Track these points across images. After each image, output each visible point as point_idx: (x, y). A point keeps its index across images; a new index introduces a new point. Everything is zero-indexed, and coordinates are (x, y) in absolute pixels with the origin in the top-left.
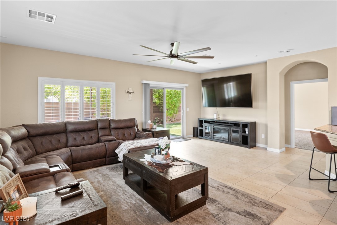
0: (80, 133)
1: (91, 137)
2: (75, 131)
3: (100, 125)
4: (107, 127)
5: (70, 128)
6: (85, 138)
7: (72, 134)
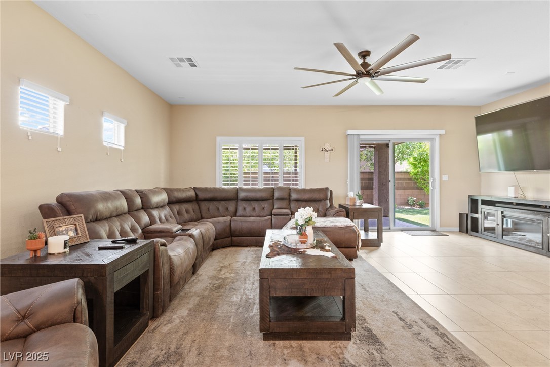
0: (252, 202)
1: (264, 208)
2: (246, 200)
3: (276, 195)
4: (285, 197)
5: (242, 195)
6: (256, 209)
7: (243, 202)
